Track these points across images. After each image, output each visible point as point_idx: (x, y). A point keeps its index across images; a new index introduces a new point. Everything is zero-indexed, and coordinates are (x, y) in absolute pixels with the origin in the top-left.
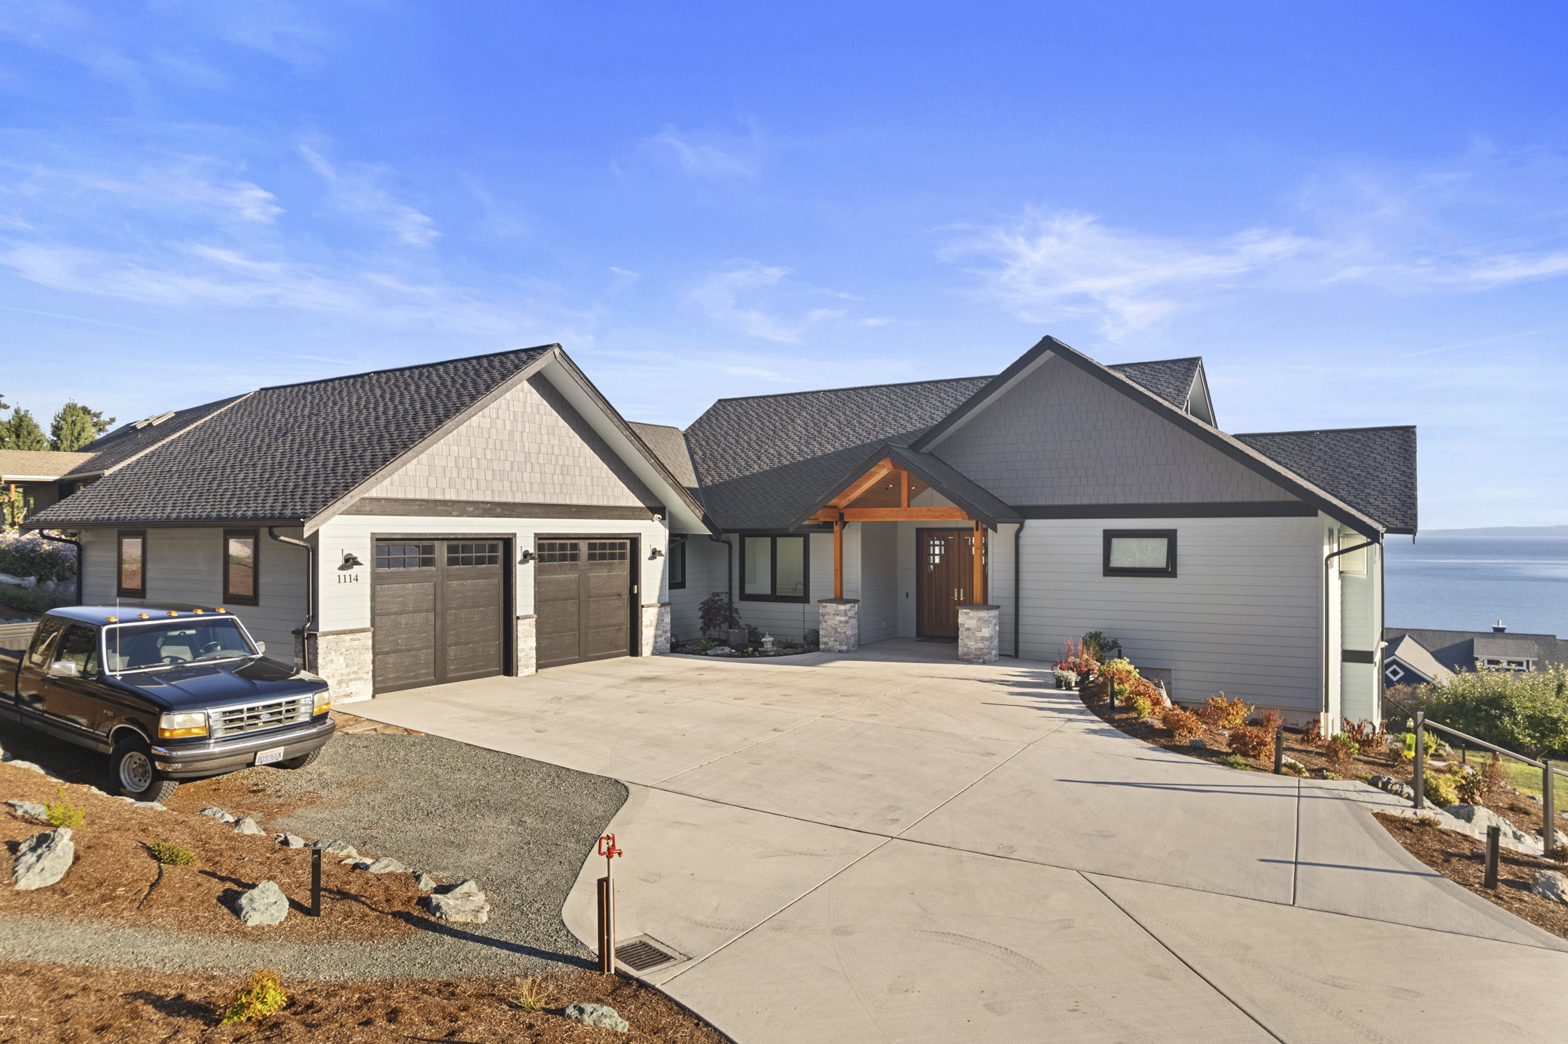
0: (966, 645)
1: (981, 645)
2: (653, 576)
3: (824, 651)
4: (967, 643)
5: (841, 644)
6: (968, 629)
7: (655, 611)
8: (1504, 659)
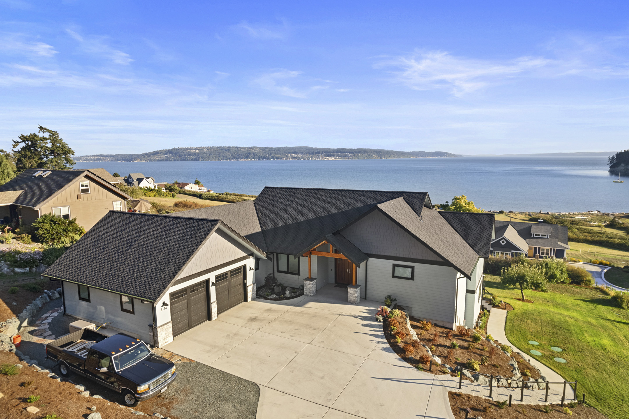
0: (350, 298)
1: (355, 299)
2: (250, 276)
3: (305, 295)
4: (351, 298)
5: (311, 294)
6: (351, 294)
7: (251, 286)
8: (541, 234)
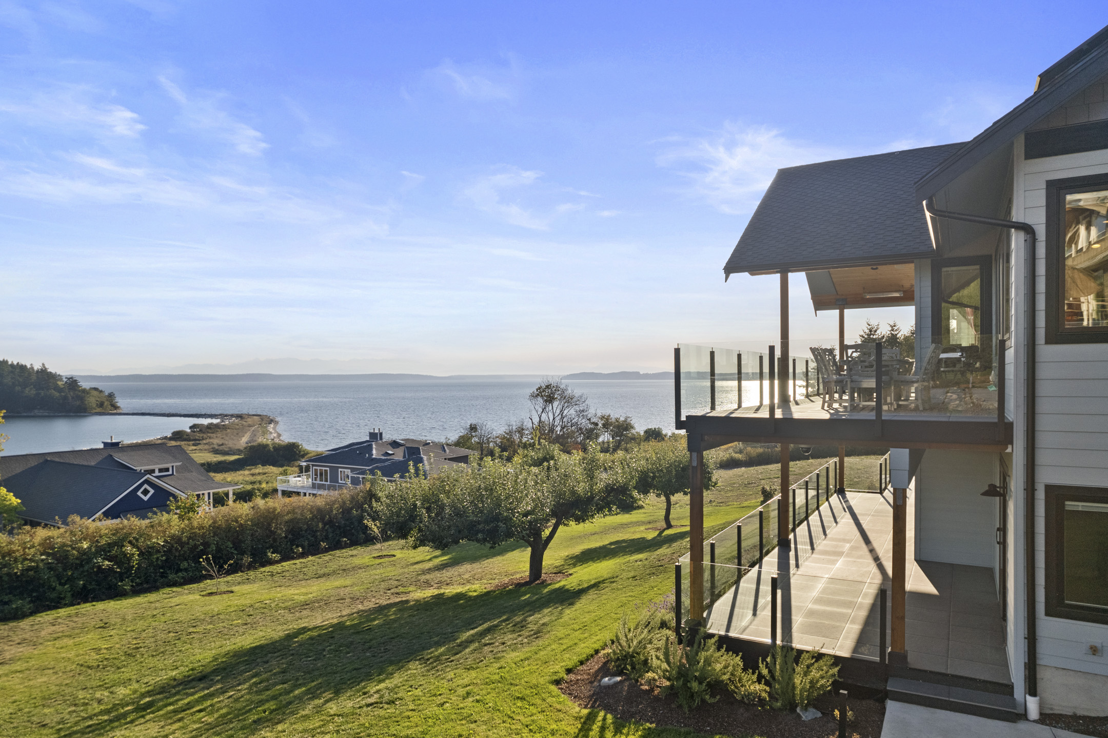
8: (156, 467)
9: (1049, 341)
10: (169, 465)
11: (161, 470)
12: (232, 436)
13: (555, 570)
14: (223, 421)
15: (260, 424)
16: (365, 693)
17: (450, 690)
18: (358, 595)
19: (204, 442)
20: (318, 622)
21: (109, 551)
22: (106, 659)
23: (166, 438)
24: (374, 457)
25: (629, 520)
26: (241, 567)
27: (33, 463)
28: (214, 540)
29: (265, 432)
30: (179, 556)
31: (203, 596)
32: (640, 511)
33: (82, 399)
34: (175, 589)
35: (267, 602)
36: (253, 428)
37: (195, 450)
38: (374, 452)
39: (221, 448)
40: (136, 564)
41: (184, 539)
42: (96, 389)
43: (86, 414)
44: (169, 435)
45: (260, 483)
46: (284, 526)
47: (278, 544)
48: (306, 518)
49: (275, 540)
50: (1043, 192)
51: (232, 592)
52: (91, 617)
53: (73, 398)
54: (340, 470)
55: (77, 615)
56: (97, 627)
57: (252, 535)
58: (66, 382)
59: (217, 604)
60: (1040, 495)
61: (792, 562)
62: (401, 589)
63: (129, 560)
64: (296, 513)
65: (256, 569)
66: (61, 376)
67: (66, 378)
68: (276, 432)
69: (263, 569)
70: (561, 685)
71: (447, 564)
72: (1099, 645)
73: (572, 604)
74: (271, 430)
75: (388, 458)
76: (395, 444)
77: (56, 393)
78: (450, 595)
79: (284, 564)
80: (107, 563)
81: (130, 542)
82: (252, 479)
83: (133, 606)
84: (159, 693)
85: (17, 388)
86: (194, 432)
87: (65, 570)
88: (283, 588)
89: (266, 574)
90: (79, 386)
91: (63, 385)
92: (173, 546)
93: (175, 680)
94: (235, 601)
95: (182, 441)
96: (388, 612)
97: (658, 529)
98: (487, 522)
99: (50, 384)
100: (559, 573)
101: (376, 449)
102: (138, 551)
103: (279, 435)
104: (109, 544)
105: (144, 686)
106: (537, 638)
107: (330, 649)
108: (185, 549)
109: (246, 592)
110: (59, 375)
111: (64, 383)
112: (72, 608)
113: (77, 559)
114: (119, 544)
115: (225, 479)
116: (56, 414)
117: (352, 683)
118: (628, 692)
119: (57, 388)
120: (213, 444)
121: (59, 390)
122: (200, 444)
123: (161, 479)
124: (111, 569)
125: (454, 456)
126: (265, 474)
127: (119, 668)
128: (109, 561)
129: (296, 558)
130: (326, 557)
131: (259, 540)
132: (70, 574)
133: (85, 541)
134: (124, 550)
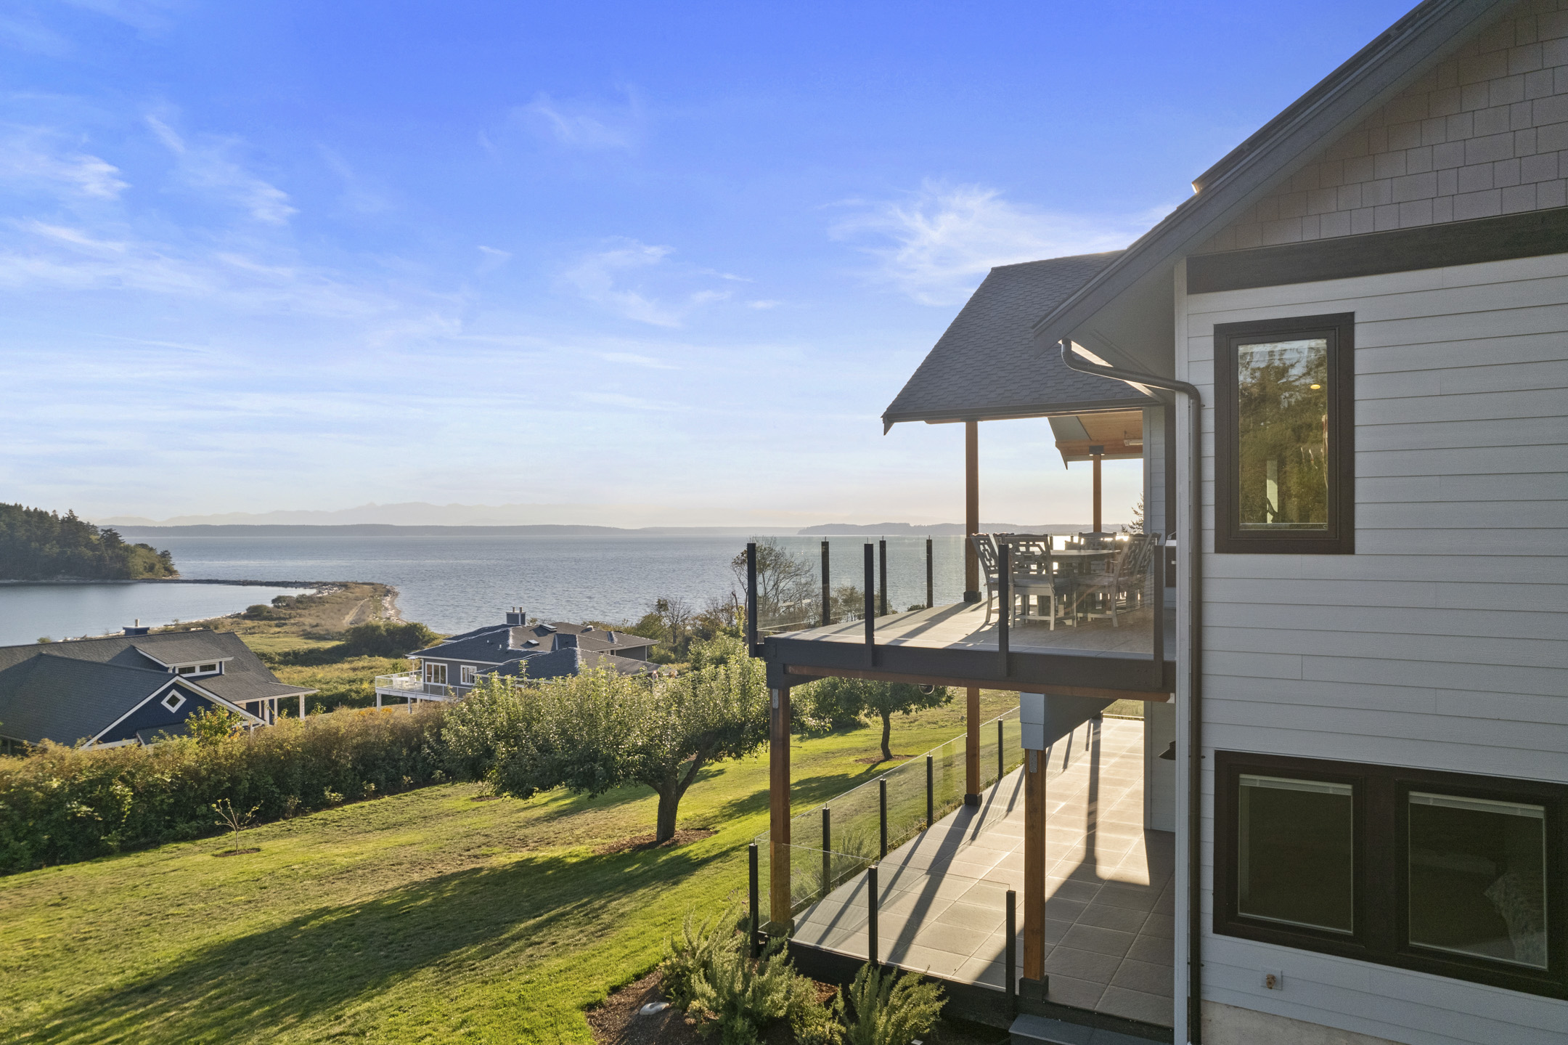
8: (197, 664)
9: (1220, 549)
10: (215, 661)
11: (203, 668)
12: (332, 614)
13: (697, 825)
14: (320, 592)
15: (372, 597)
16: (337, 1018)
17: (444, 1016)
18: (424, 857)
19: (292, 621)
20: (347, 900)
21: (91, 792)
22: (34, 956)
23: (238, 616)
24: (510, 648)
25: (840, 746)
26: (285, 811)
27: (21, 658)
28: (247, 773)
29: (378, 608)
30: (194, 798)
31: (216, 856)
32: (863, 732)
33: (123, 560)
34: (182, 845)
35: (296, 867)
36: (362, 602)
37: (279, 633)
38: (511, 641)
39: (315, 630)
40: (128, 810)
41: (204, 773)
42: (144, 546)
43: (129, 581)
44: (243, 612)
45: (361, 681)
46: (351, 754)
47: (342, 778)
48: (384, 741)
49: (337, 773)
50: (1211, 340)
51: (258, 850)
52: (49, 888)
53: (111, 558)
54: (462, 666)
55: (30, 885)
56: (49, 903)
57: (304, 766)
58: (102, 536)
59: (231, 869)
60: (1209, 765)
61: (970, 831)
62: (484, 850)
63: (120, 803)
64: (370, 735)
65: (305, 814)
66: (96, 527)
67: (102, 530)
68: (393, 607)
69: (314, 815)
70: (595, 1011)
71: (565, 811)
72: (1278, 975)
73: (676, 883)
74: (387, 605)
75: (530, 650)
76: (541, 631)
77: (87, 552)
78: (540, 860)
79: (347, 807)
80: (84, 808)
81: (122, 779)
82: (352, 675)
83: (114, 871)
84: (78, 1012)
85: (33, 544)
86: (279, 607)
87: (24, 819)
88: (329, 845)
89: (318, 821)
90: (120, 542)
91: (98, 540)
92: (186, 783)
93: (112, 990)
94: (255, 864)
95: (261, 620)
96: (446, 887)
97: (872, 762)
98: (580, 762)
99: (81, 539)
100: (704, 829)
101: (514, 637)
102: (132, 791)
103: (398, 612)
104: (91, 781)
105: (65, 1000)
106: (602, 935)
107: (339, 944)
108: (205, 787)
109: (277, 850)
110: (93, 526)
111: (99, 537)
112: (28, 873)
113: (43, 802)
114: (105, 781)
115: (314, 675)
116: (88, 581)
117: (333, 1000)
118: (668, 1026)
119: (90, 545)
120: (304, 624)
121: (93, 547)
122: (285, 624)
123: (196, 682)
124: (90, 817)
125: (625, 647)
126: (371, 668)
127: (45, 971)
128: (90, 806)
129: (366, 798)
130: (408, 797)
131: (313, 773)
132: (31, 824)
133: (55, 777)
134: (111, 789)
